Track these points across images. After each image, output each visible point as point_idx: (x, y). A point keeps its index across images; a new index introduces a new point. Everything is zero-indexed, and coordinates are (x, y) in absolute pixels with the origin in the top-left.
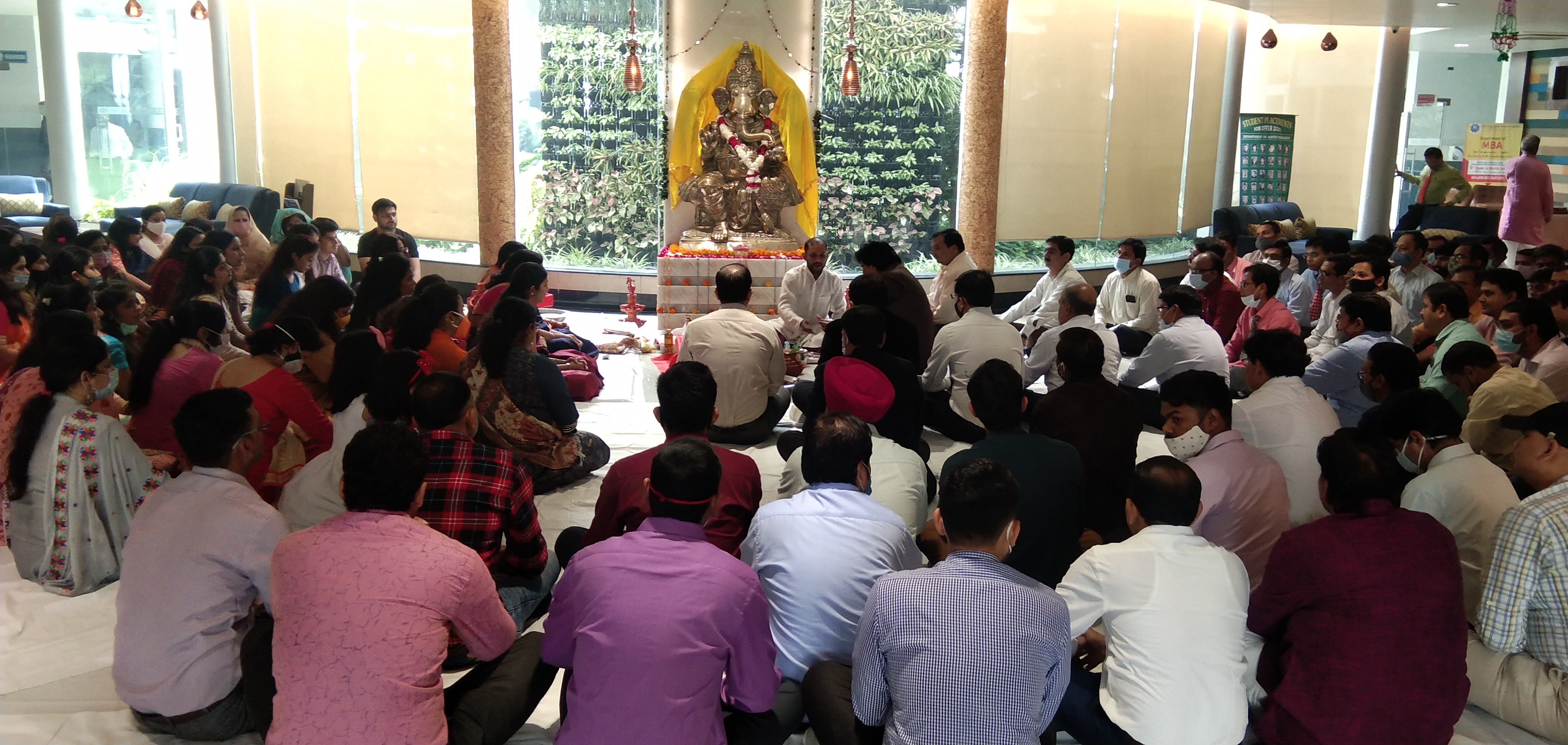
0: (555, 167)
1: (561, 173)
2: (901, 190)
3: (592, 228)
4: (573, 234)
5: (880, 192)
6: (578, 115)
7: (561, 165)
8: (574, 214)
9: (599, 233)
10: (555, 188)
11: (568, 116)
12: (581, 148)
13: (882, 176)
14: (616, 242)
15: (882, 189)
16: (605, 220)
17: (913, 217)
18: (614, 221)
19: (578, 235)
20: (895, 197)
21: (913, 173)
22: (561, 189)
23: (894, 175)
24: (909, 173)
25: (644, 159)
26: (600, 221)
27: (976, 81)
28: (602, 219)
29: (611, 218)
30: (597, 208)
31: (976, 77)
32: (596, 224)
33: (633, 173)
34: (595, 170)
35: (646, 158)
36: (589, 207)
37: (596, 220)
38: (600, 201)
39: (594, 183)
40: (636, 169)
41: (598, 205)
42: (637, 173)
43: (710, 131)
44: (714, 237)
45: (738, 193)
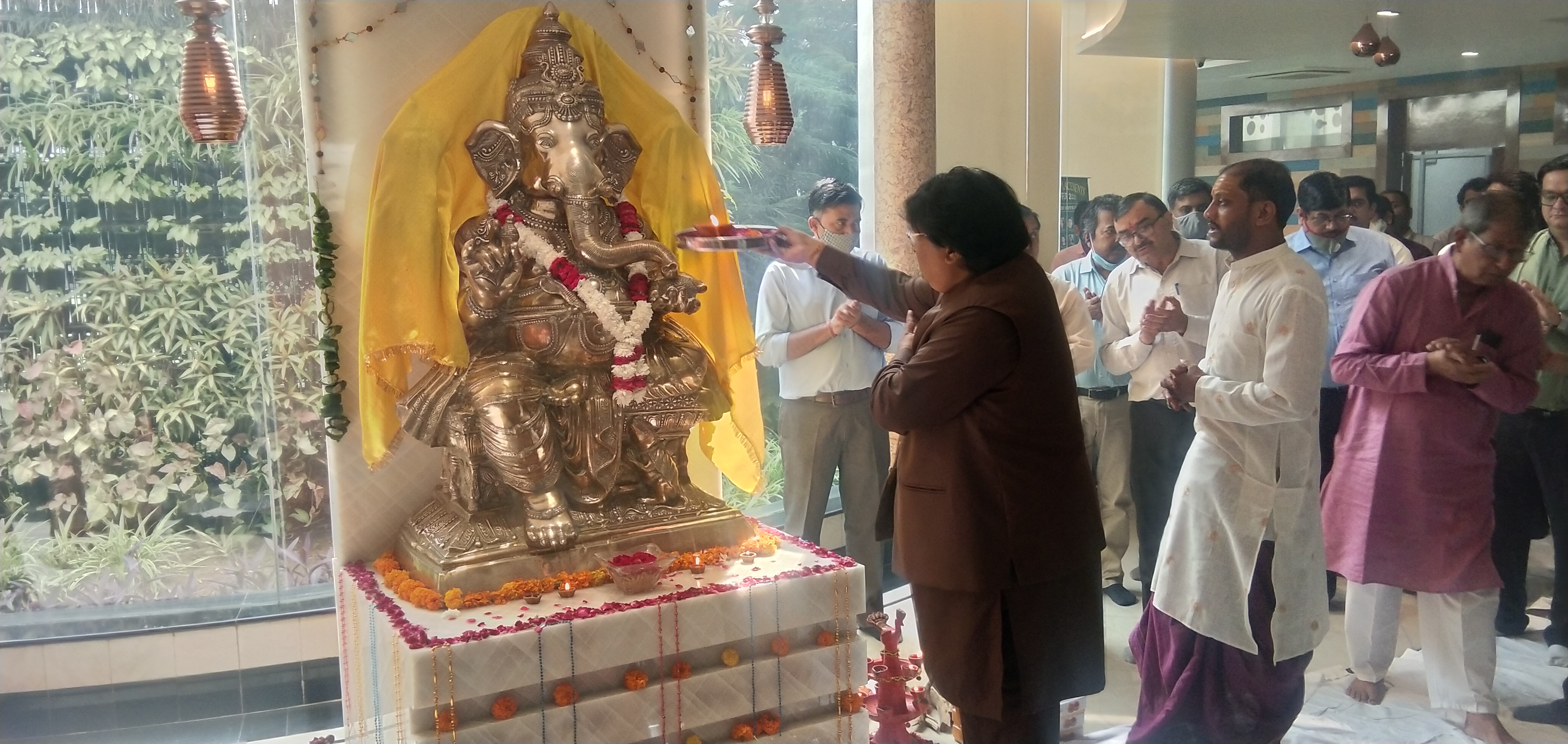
25: (142, 308)
26: (42, 453)
27: (898, 119)
28: (46, 446)
29: (71, 444)
30: (32, 426)
31: (896, 112)
32: (34, 463)
33: (117, 338)
34: (19, 340)
35: (147, 303)
36: (11, 426)
37: (32, 453)
38: (39, 409)
39: (18, 369)
40: (122, 330)
41: (34, 419)
42: (127, 338)
43: (497, 250)
44: (538, 540)
45: (588, 409)
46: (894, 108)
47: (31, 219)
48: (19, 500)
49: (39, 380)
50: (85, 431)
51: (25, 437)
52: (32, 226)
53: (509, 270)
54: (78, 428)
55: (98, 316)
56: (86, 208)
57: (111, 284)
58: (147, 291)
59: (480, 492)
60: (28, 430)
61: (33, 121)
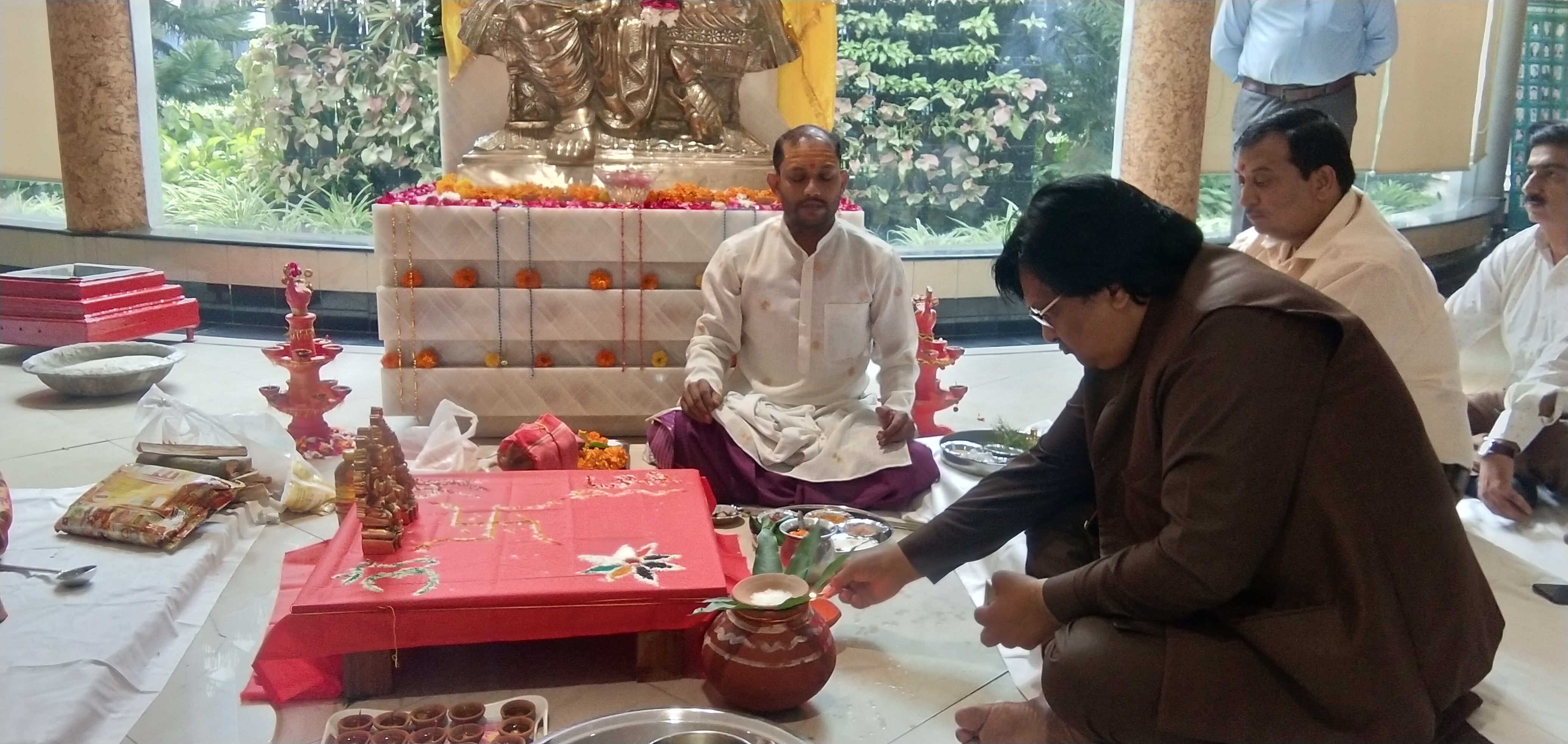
0: (294, 37)
1: (308, 50)
2: (968, 84)
3: (369, 157)
4: (334, 168)
5: (929, 88)
7: (307, 32)
8: (335, 130)
9: (387, 166)
10: (293, 78)
13: (932, 57)
15: (932, 81)
16: (398, 140)
17: (991, 135)
18: (415, 141)
19: (343, 169)
20: (957, 96)
21: (991, 50)
22: (304, 78)
23: (957, 56)
24: (983, 51)
26: (386, 142)
28: (390, 139)
29: (408, 136)
30: (379, 118)
32: (379, 150)
36: (362, 116)
38: (385, 104)
39: (373, 68)
41: (380, 111)
44: (555, 150)
48: (364, 177)
49: (386, 77)
50: (418, 127)
51: (373, 127)
54: (414, 123)
60: (376, 121)
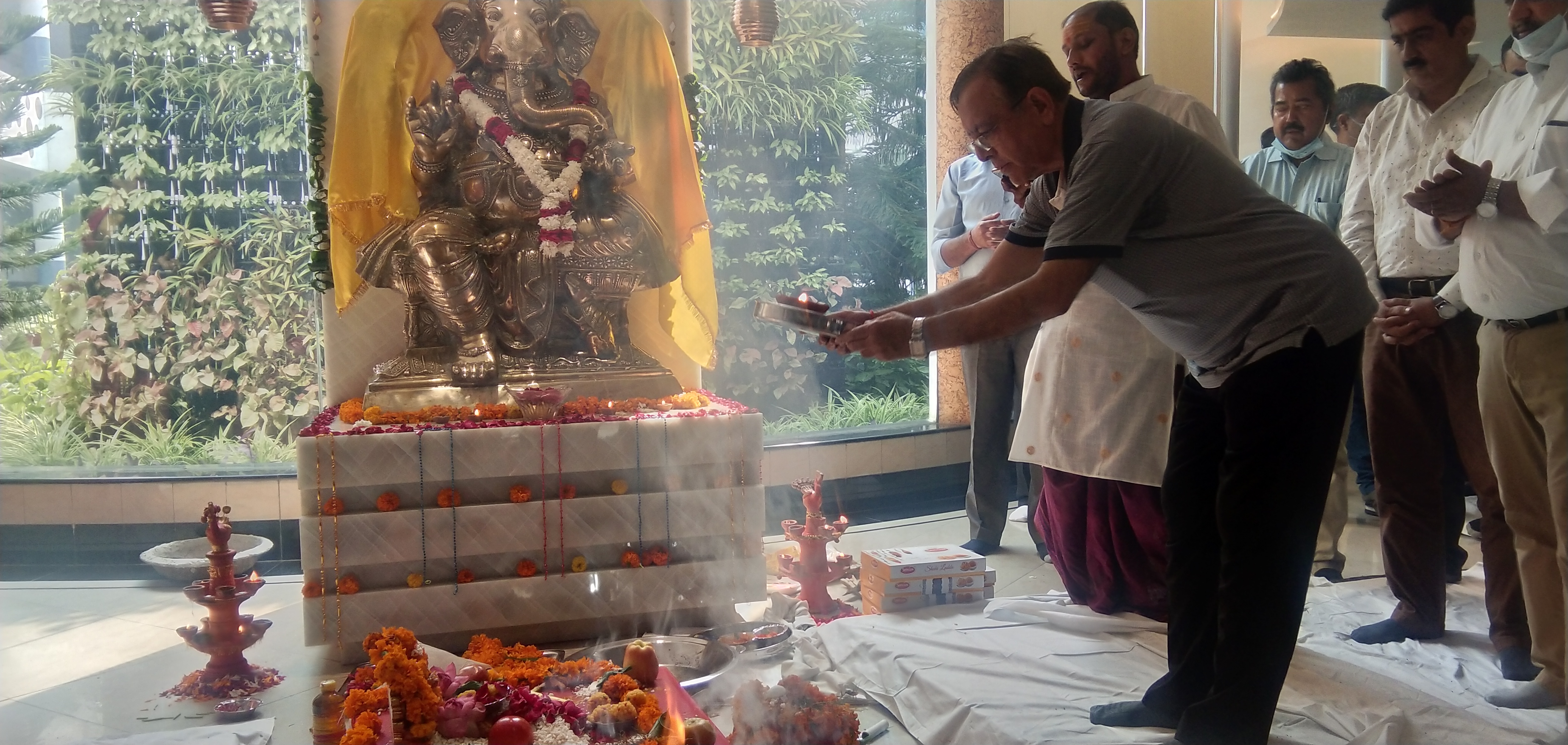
0: (109, 266)
1: (121, 279)
2: (781, 283)
3: (189, 383)
4: (151, 396)
5: (746, 288)
6: (153, 164)
7: (121, 261)
8: (152, 357)
9: (208, 391)
10: (106, 307)
11: (131, 167)
12: (163, 227)
14: (244, 408)
16: (220, 363)
18: (238, 363)
19: (160, 397)
21: (799, 252)
22: (118, 307)
23: (769, 258)
24: (793, 253)
25: (296, 244)
26: (208, 367)
27: (959, 53)
28: (212, 362)
29: (231, 359)
30: (200, 342)
31: (957, 46)
32: (200, 374)
33: (274, 270)
34: (194, 268)
35: (300, 240)
36: (182, 341)
37: (199, 366)
38: (206, 328)
39: (193, 294)
40: (279, 263)
41: (201, 335)
42: (282, 271)
43: (434, 108)
44: (461, 373)
45: (519, 259)
46: (954, 42)
47: (210, 164)
48: (184, 404)
49: (207, 303)
50: (241, 350)
51: (194, 352)
52: (209, 170)
53: (445, 128)
54: (238, 345)
55: (260, 251)
56: (255, 157)
57: (271, 222)
58: (302, 230)
59: (419, 330)
60: (196, 346)
61: (209, 79)
